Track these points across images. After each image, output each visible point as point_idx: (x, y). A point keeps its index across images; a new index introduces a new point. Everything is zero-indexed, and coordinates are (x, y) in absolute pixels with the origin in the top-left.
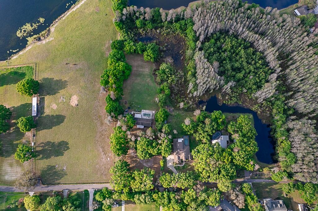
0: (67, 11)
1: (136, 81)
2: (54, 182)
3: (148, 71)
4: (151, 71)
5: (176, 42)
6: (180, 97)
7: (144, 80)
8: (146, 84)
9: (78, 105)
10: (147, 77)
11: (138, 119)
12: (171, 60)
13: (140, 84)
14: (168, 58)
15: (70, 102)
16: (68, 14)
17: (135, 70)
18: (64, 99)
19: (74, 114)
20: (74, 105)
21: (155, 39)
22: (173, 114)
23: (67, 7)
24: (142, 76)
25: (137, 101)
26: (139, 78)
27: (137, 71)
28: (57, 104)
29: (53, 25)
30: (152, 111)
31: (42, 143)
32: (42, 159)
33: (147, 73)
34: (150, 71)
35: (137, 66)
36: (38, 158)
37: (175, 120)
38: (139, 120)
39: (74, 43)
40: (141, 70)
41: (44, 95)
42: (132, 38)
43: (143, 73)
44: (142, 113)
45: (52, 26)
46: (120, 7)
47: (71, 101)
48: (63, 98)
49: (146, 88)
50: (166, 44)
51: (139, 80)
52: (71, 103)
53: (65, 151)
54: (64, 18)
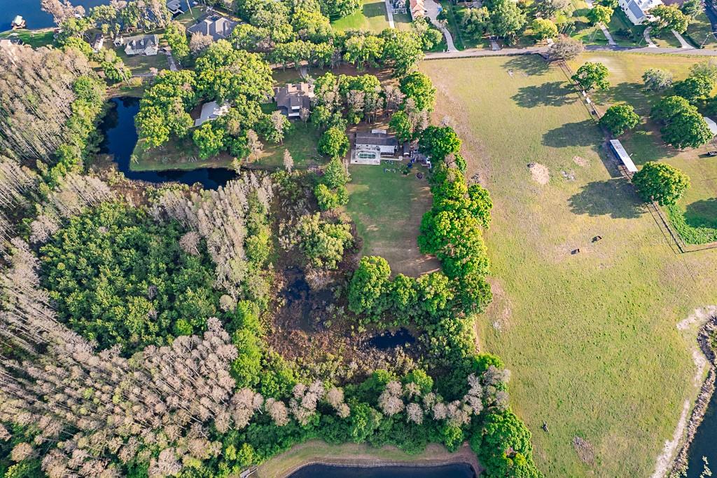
0: (692, 437)
1: (402, 221)
2: (521, 58)
3: (376, 249)
4: (366, 248)
5: (296, 334)
6: (291, 194)
7: (384, 226)
8: (376, 217)
9: (528, 166)
10: (377, 234)
11: (385, 142)
12: (312, 281)
13: (390, 216)
14: (321, 287)
15: (549, 171)
16: (682, 424)
17: (410, 247)
18: (566, 176)
19: (530, 150)
20: (537, 165)
21: (363, 342)
22: (309, 161)
23: (705, 459)
24: (389, 236)
25: (394, 181)
26: (395, 229)
27: (404, 247)
28: (575, 166)
29: (709, 377)
30: (356, 163)
31: (570, 103)
32: (558, 84)
33: (377, 243)
34: (369, 248)
35: (407, 258)
36: (566, 84)
37: (305, 150)
38: (383, 140)
39: (607, 316)
40: (393, 250)
41: (616, 181)
42: (433, 334)
43: (387, 242)
44: (378, 159)
45: (710, 373)
46: (500, 427)
47: (547, 173)
48: (568, 179)
49: (375, 207)
50: (328, 324)
51: (397, 225)
52: (546, 169)
53: (518, 95)
54: (687, 406)
